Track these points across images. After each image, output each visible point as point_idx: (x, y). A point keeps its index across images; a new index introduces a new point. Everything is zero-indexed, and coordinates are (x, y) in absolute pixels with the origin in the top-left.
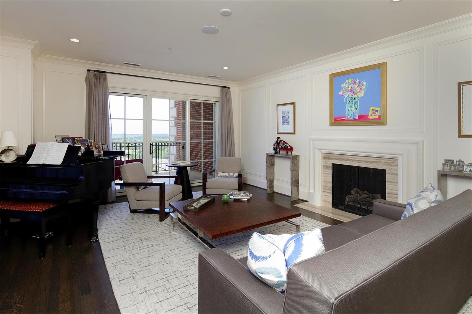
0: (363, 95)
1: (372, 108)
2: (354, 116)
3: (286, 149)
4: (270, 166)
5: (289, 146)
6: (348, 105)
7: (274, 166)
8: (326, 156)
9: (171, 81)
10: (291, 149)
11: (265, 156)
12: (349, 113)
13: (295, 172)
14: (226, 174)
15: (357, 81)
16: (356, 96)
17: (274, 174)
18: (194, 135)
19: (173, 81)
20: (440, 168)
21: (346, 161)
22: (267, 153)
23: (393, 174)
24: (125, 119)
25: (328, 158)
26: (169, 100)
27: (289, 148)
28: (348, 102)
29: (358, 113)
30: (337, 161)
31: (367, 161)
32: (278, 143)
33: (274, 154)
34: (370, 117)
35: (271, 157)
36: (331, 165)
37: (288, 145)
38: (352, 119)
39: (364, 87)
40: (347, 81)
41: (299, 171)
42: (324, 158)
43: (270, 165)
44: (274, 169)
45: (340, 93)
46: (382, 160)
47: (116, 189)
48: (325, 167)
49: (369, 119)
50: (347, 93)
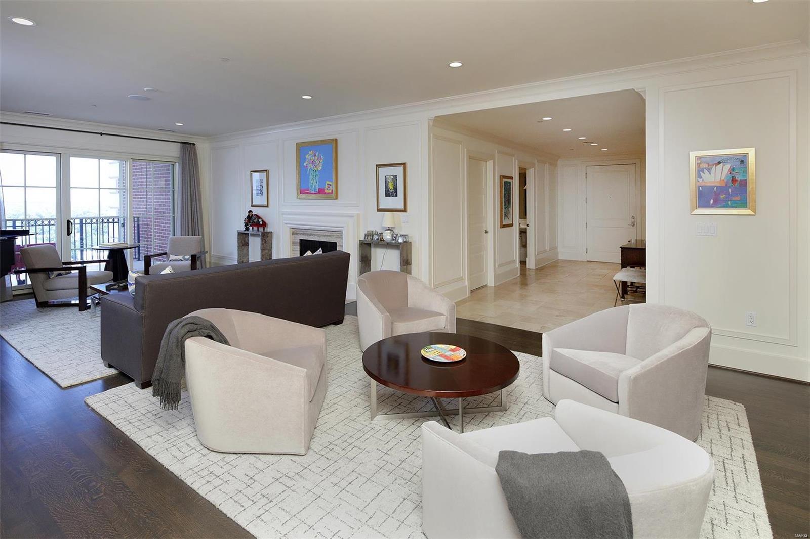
0: (321, 168)
1: (327, 182)
2: (315, 189)
3: (258, 225)
4: (243, 246)
5: (262, 221)
6: (311, 177)
7: (248, 245)
8: (295, 232)
9: (101, 134)
10: (264, 225)
11: (237, 233)
12: (312, 186)
13: (267, 251)
14: (181, 257)
15: (317, 154)
16: (316, 169)
17: (248, 255)
18: (148, 207)
19: (104, 134)
20: (362, 238)
21: (310, 235)
22: (238, 231)
23: (340, 245)
24: (25, 187)
25: (297, 234)
26: (99, 160)
27: (261, 223)
28: (311, 174)
29: (317, 187)
30: (302, 236)
31: (325, 235)
32: (250, 218)
33: (245, 231)
34: (326, 191)
35: (244, 235)
36: (299, 241)
37: (260, 220)
38: (313, 192)
39: (322, 161)
40: (310, 153)
41: (271, 250)
42: (293, 234)
43: (241, 245)
44: (248, 249)
45: (305, 164)
46: (334, 234)
47: (13, 285)
48: (294, 243)
49: (325, 193)
50: (309, 165)
